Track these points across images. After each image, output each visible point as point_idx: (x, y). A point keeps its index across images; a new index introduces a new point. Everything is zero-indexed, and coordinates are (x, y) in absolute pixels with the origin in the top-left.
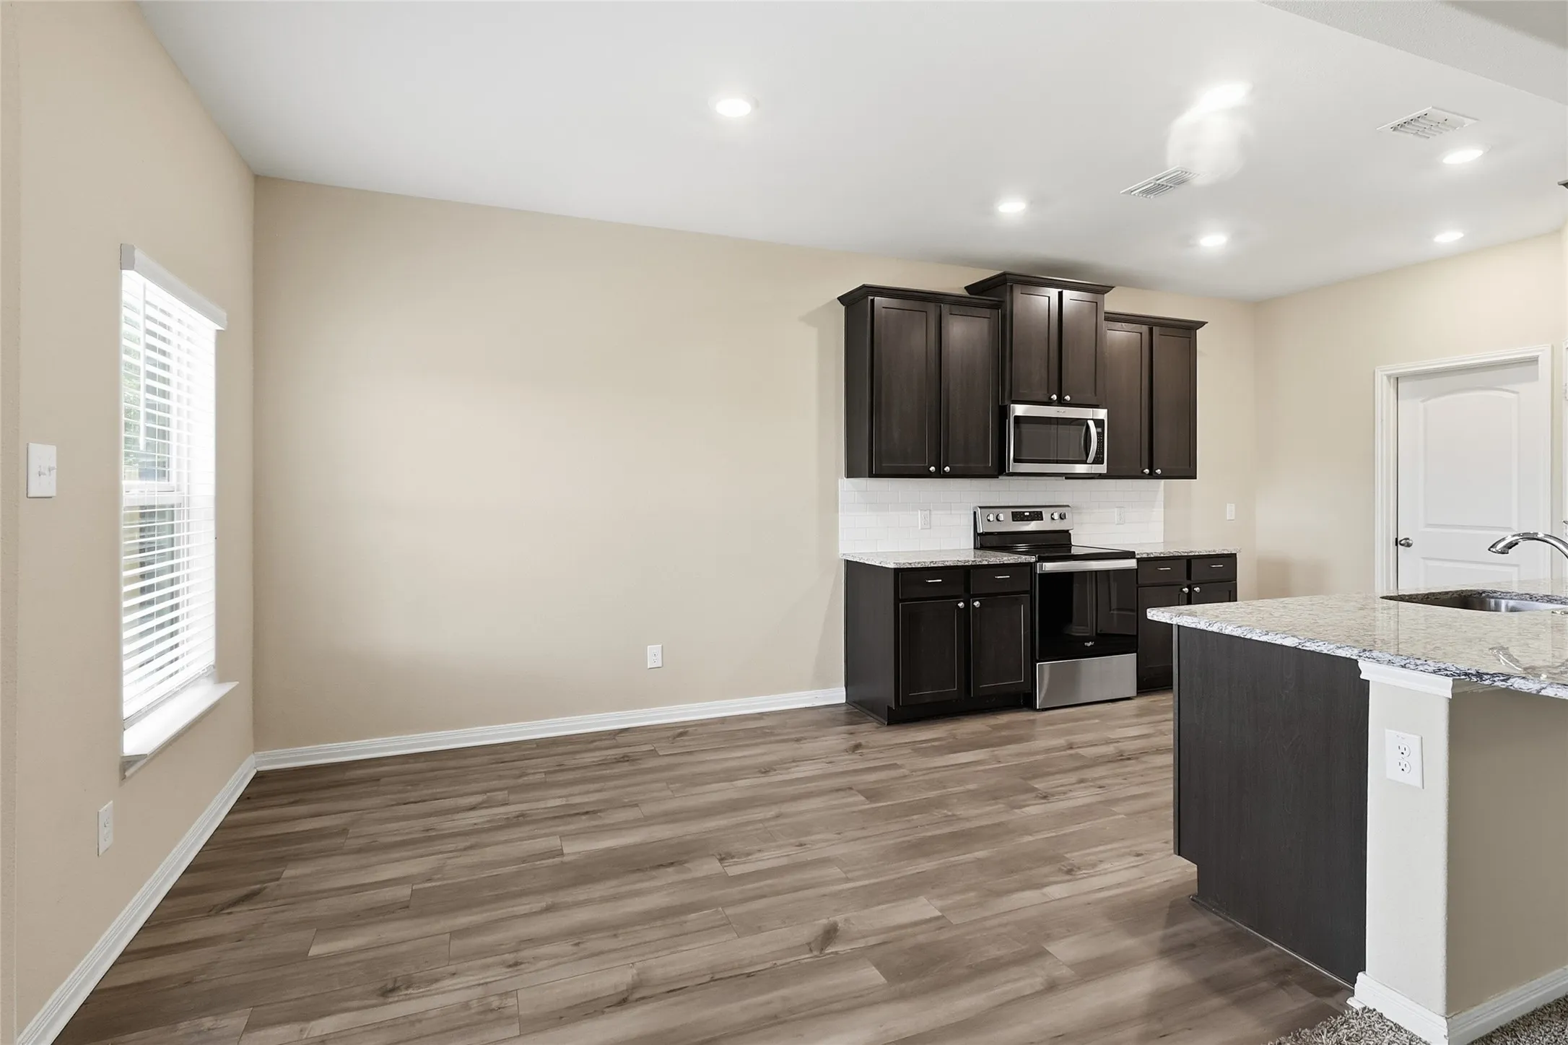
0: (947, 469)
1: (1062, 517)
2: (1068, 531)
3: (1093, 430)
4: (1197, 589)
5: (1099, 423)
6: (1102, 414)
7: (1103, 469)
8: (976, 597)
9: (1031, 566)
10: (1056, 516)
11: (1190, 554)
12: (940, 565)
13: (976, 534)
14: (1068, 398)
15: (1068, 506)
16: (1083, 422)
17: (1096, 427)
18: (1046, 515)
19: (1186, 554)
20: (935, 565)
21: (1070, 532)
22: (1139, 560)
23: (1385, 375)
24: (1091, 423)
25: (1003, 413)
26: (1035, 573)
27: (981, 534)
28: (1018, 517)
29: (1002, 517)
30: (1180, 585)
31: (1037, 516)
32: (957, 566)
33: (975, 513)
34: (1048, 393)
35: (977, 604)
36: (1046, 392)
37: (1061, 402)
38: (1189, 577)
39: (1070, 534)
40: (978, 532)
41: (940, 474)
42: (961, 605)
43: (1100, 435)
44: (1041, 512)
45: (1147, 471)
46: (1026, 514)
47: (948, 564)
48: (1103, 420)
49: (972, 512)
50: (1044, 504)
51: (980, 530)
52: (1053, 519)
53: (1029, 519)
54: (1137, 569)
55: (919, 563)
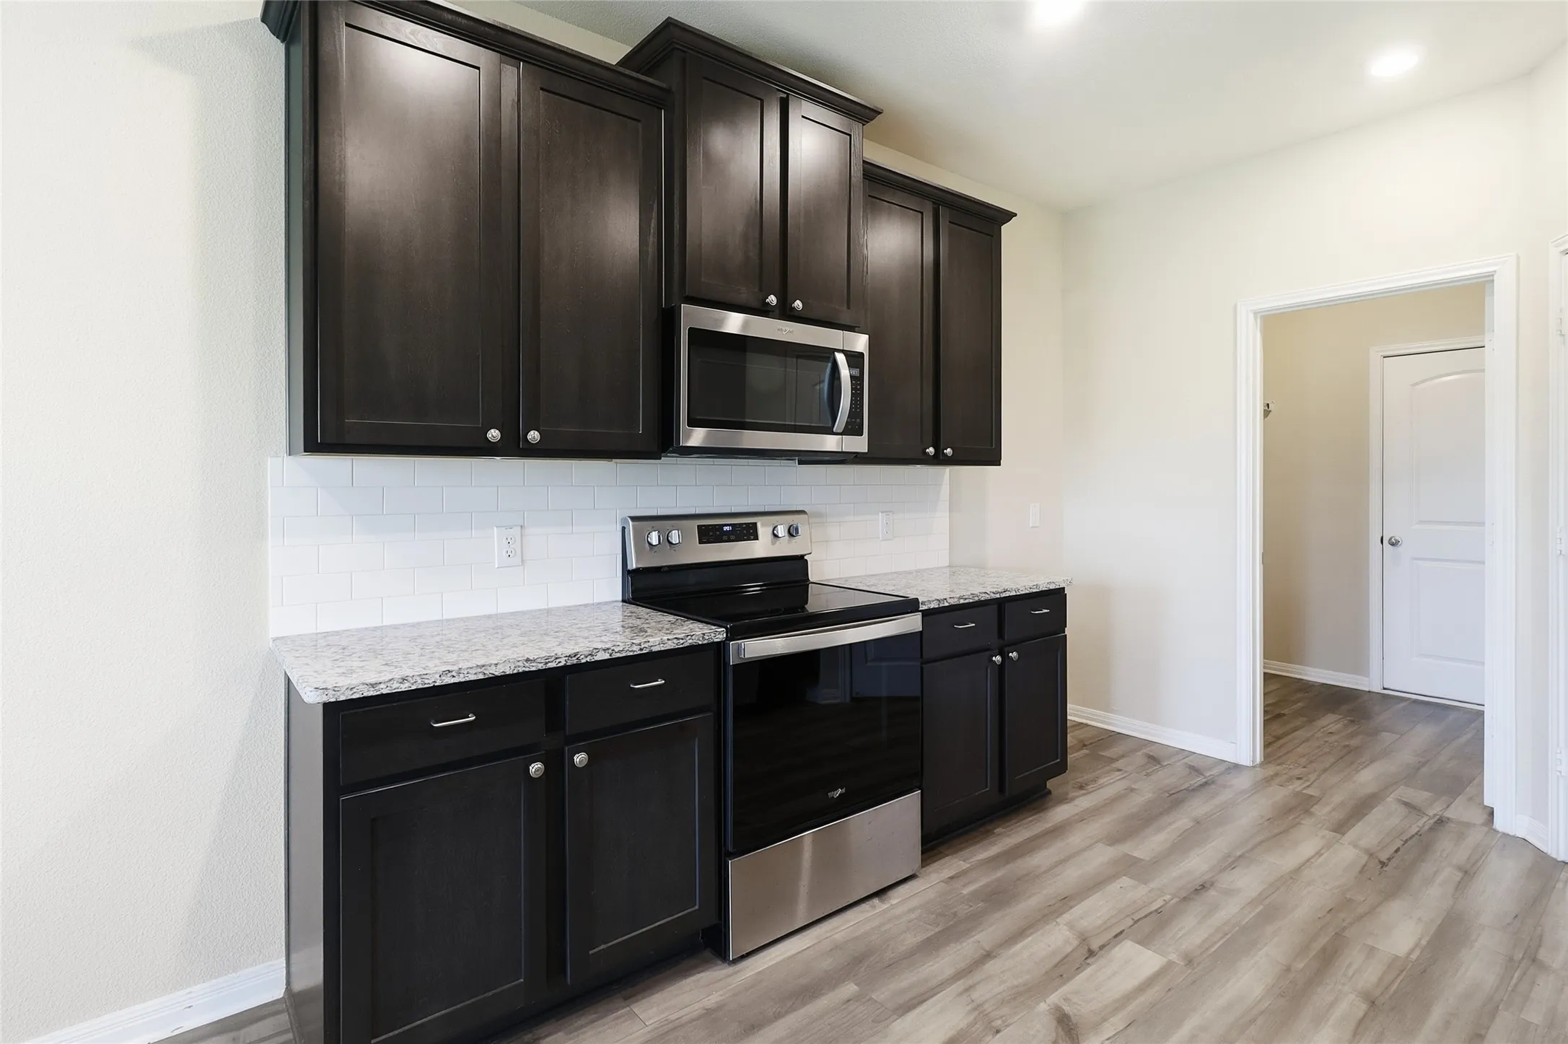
0: (534, 436)
1: (792, 532)
2: (802, 557)
3: (845, 372)
4: (1014, 655)
5: (854, 359)
6: (860, 343)
7: (859, 444)
8: (578, 740)
9: (719, 649)
10: (781, 531)
11: (1003, 595)
12: (473, 677)
13: (627, 573)
14: (798, 304)
15: (803, 512)
16: (825, 355)
17: (850, 366)
18: (764, 531)
19: (998, 596)
20: (456, 680)
21: (806, 557)
22: (926, 614)
23: (1251, 311)
24: (841, 358)
25: (669, 320)
26: (726, 663)
27: (637, 571)
28: (710, 534)
29: (675, 537)
30: (988, 650)
31: (750, 533)
32: (524, 673)
33: (624, 529)
34: (761, 290)
35: (580, 759)
36: (756, 290)
37: (786, 313)
38: (1001, 634)
39: (806, 560)
40: (629, 568)
41: (514, 447)
42: (536, 768)
43: (857, 381)
44: (755, 524)
45: (931, 450)
46: (726, 528)
47: (498, 672)
48: (862, 354)
49: (620, 529)
50: (762, 510)
51: (633, 565)
52: (776, 536)
53: (733, 537)
54: (921, 632)
55: (404, 680)
